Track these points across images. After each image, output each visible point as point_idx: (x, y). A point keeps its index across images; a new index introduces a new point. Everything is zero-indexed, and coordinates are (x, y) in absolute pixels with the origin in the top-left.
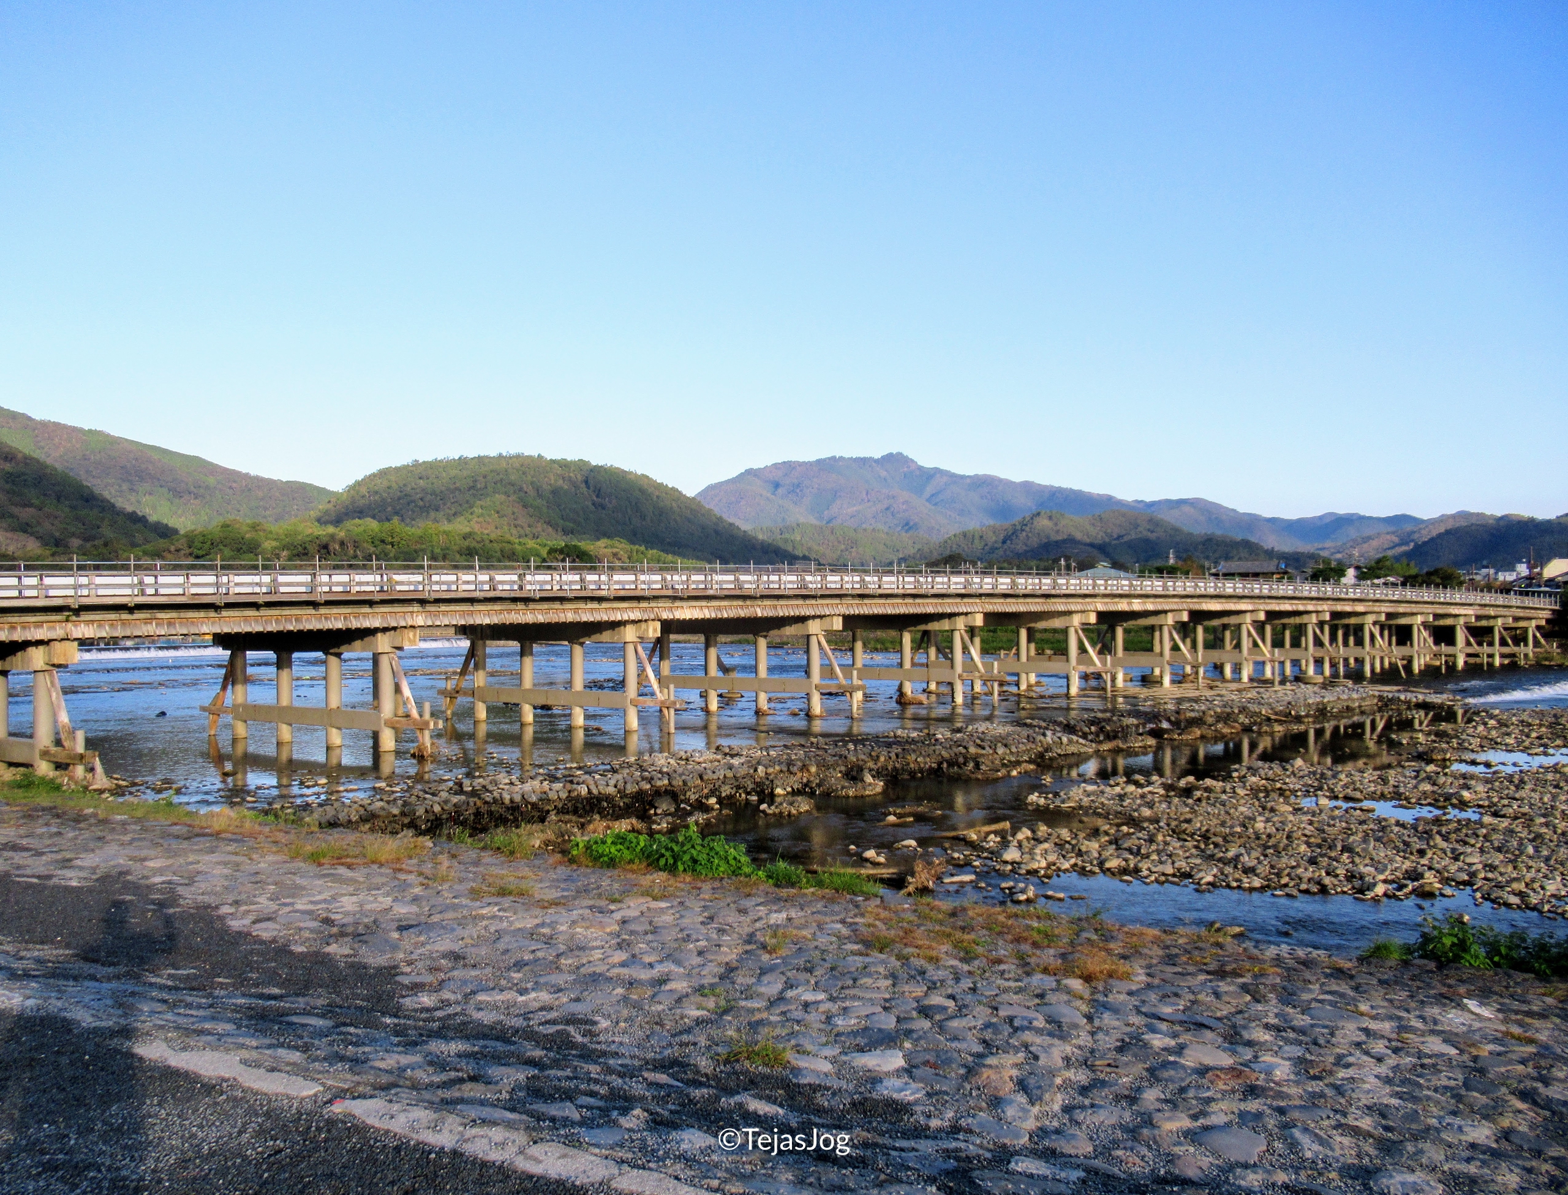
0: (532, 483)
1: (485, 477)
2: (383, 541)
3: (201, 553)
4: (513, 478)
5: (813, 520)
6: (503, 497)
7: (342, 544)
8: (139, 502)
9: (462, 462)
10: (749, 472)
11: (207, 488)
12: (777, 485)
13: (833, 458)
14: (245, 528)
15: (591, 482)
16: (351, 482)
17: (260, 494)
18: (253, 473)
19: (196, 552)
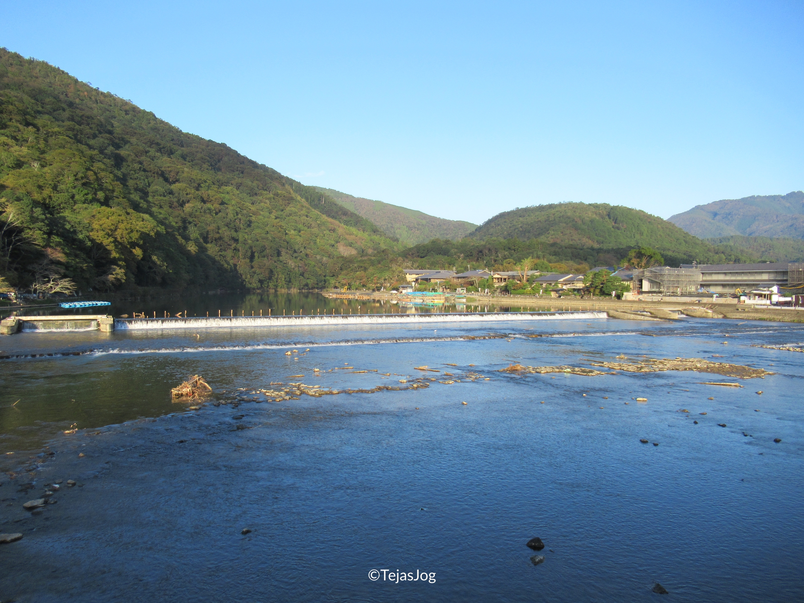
0: (580, 217)
1: (554, 214)
2: (509, 248)
3: (423, 255)
4: (569, 214)
5: (738, 233)
6: (564, 225)
7: (489, 250)
8: (394, 232)
9: (541, 208)
10: (698, 207)
11: (423, 225)
12: (715, 214)
13: (753, 197)
14: (442, 243)
15: (612, 215)
16: (486, 220)
17: (445, 227)
18: (442, 217)
19: (421, 255)
